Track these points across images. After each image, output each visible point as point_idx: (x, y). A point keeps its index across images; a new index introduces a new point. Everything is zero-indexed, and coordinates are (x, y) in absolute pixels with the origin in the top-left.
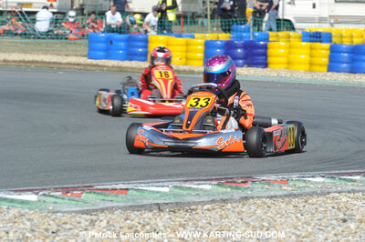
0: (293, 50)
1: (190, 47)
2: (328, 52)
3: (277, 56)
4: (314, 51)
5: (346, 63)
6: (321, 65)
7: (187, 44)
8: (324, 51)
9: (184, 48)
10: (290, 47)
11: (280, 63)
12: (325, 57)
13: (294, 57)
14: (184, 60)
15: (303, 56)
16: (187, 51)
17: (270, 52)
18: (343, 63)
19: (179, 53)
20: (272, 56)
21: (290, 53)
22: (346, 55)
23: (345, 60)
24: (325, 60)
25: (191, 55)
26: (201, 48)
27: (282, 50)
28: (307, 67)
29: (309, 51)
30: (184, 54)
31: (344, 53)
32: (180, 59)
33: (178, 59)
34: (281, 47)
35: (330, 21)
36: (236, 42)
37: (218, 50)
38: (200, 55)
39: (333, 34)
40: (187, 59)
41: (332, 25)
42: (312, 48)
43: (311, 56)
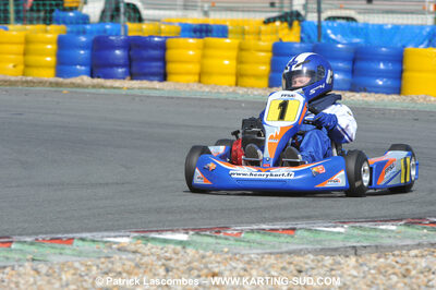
1: (32, 47)
2: (270, 55)
3: (182, 62)
4: (244, 53)
7: (27, 42)
8: (262, 54)
9: (20, 48)
10: (205, 47)
11: (188, 74)
12: (264, 63)
13: (212, 63)
14: (21, 67)
15: (226, 62)
16: (25, 54)
17: (170, 54)
19: (12, 57)
20: (173, 62)
21: (204, 56)
24: (265, 68)
25: (32, 59)
26: (52, 47)
27: (191, 53)
29: (234, 54)
30: (21, 58)
32: (14, 66)
33: (11, 65)
34: (189, 47)
35: (202, 7)
36: (113, 38)
37: (82, 52)
38: (51, 60)
39: (230, 28)
40: (27, 66)
41: (206, 13)
42: (241, 49)
43: (240, 61)
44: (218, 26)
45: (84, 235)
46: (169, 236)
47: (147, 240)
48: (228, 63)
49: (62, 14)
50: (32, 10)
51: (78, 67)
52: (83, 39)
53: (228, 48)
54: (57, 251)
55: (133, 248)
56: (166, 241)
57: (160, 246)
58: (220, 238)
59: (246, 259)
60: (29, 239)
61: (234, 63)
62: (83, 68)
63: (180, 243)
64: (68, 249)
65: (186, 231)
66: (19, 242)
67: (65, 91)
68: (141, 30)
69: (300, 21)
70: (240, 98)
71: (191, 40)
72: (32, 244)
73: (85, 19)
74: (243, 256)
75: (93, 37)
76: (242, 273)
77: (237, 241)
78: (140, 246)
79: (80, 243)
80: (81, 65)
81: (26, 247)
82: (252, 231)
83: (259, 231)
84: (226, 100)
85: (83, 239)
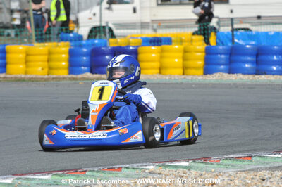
0: (166, 54)
1: (54, 56)
2: (203, 54)
3: (148, 61)
4: (188, 54)
5: (223, 65)
6: (196, 68)
7: (50, 53)
8: (199, 54)
9: (45, 57)
10: (162, 51)
11: (153, 68)
12: (200, 60)
13: (167, 61)
14: (46, 70)
15: (176, 60)
16: (48, 61)
17: (141, 57)
18: (221, 65)
19: (40, 63)
20: (143, 61)
21: (162, 57)
22: (223, 56)
23: (223, 62)
24: (201, 63)
25: (53, 64)
26: (65, 56)
27: (154, 55)
28: (181, 71)
29: (181, 54)
30: (46, 63)
31: (221, 54)
32: (43, 69)
33: (40, 69)
34: (152, 52)
35: (153, 26)
36: (103, 48)
37: (85, 58)
38: (65, 64)
39: (173, 39)
40: (50, 68)
41: (155, 30)
42: (185, 51)
43: (185, 59)
44: (165, 38)
45: (127, 166)
46: (176, 164)
47: (165, 166)
48: (177, 61)
49: (65, 35)
50: (46, 34)
51: (83, 68)
52: (85, 50)
53: (176, 51)
54: (114, 175)
55: (158, 171)
56: (176, 167)
57: (174, 170)
58: (208, 164)
59: (227, 175)
60: (96, 169)
61: (181, 60)
62: (86, 68)
63: (185, 167)
64: (120, 173)
65: (187, 160)
66: (90, 171)
67: (81, 82)
68: (117, 43)
69: (216, 32)
70: (190, 82)
71: (153, 48)
72: (98, 172)
73: (80, 38)
74: (225, 173)
75: (90, 48)
76: (229, 182)
77: (218, 165)
78: (162, 170)
79: (126, 170)
80: (84, 66)
81: (95, 174)
82: (227, 159)
83: (230, 159)
84: (182, 83)
85: (127, 168)
